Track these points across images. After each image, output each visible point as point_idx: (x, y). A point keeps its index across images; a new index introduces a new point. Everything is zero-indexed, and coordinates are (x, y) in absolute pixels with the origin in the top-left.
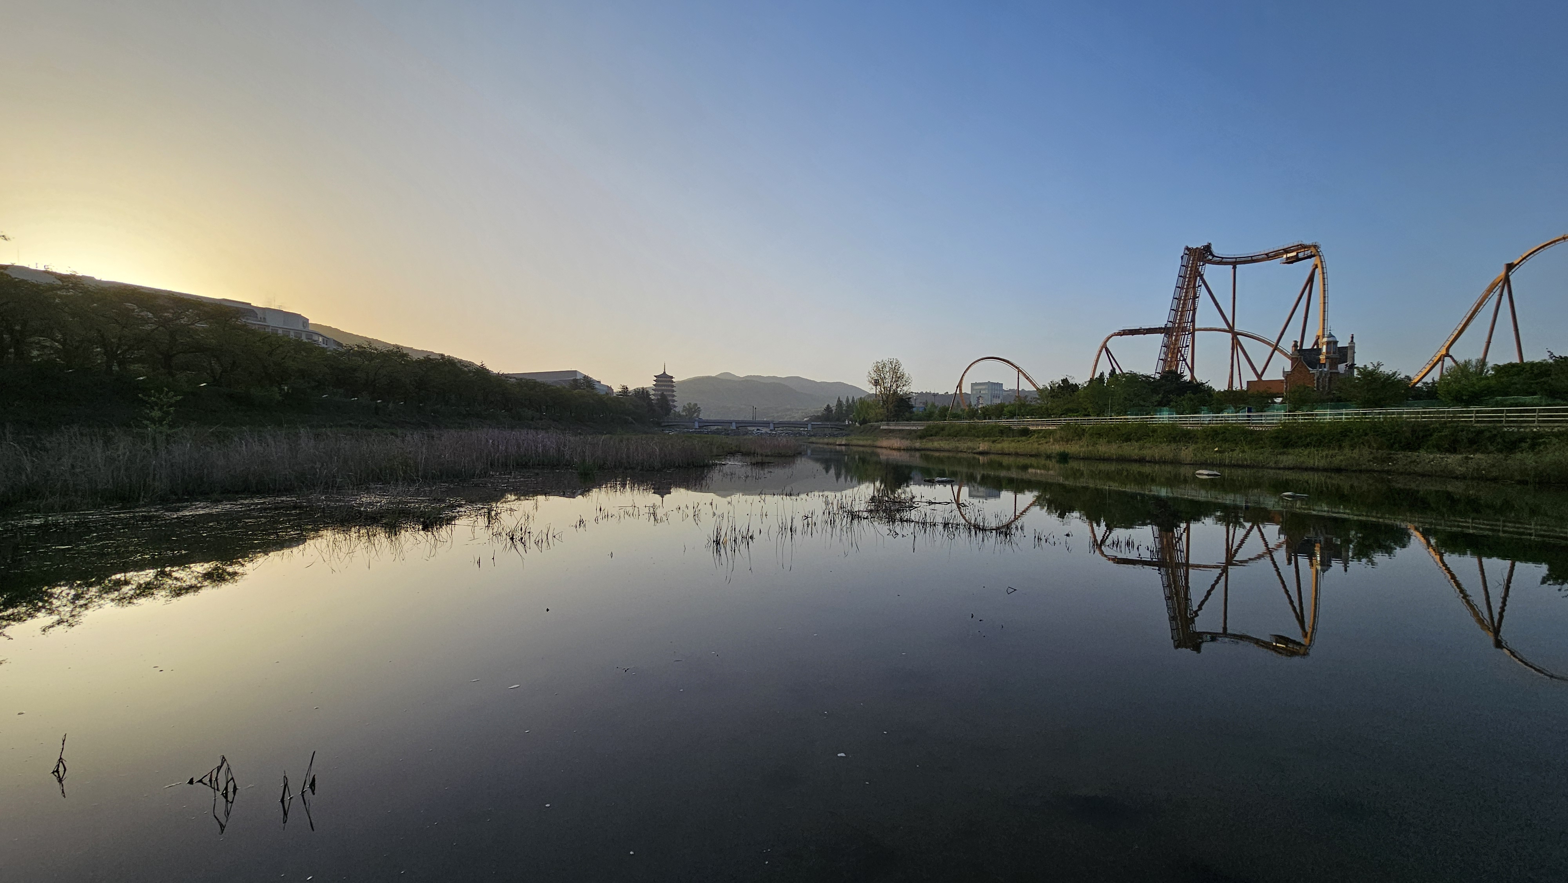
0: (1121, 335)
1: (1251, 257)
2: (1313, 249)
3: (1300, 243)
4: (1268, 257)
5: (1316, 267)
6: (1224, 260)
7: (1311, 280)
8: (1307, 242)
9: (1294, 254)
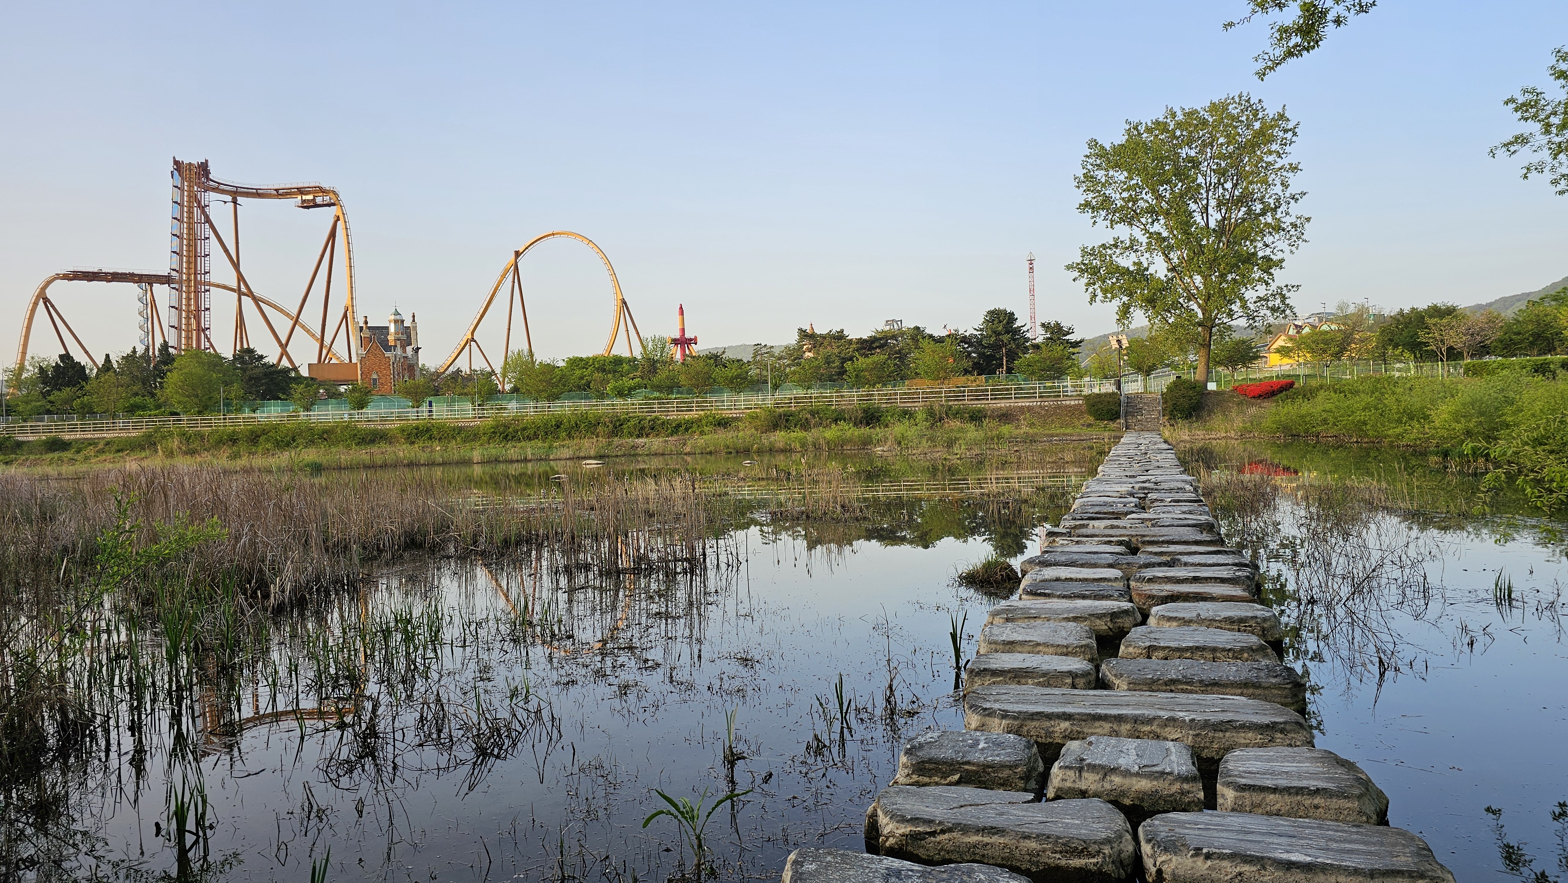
0: (71, 279)
1: (257, 189)
2: (332, 196)
3: (317, 185)
4: (281, 194)
5: (338, 219)
6: (222, 187)
7: (333, 235)
8: (326, 185)
9: (310, 197)
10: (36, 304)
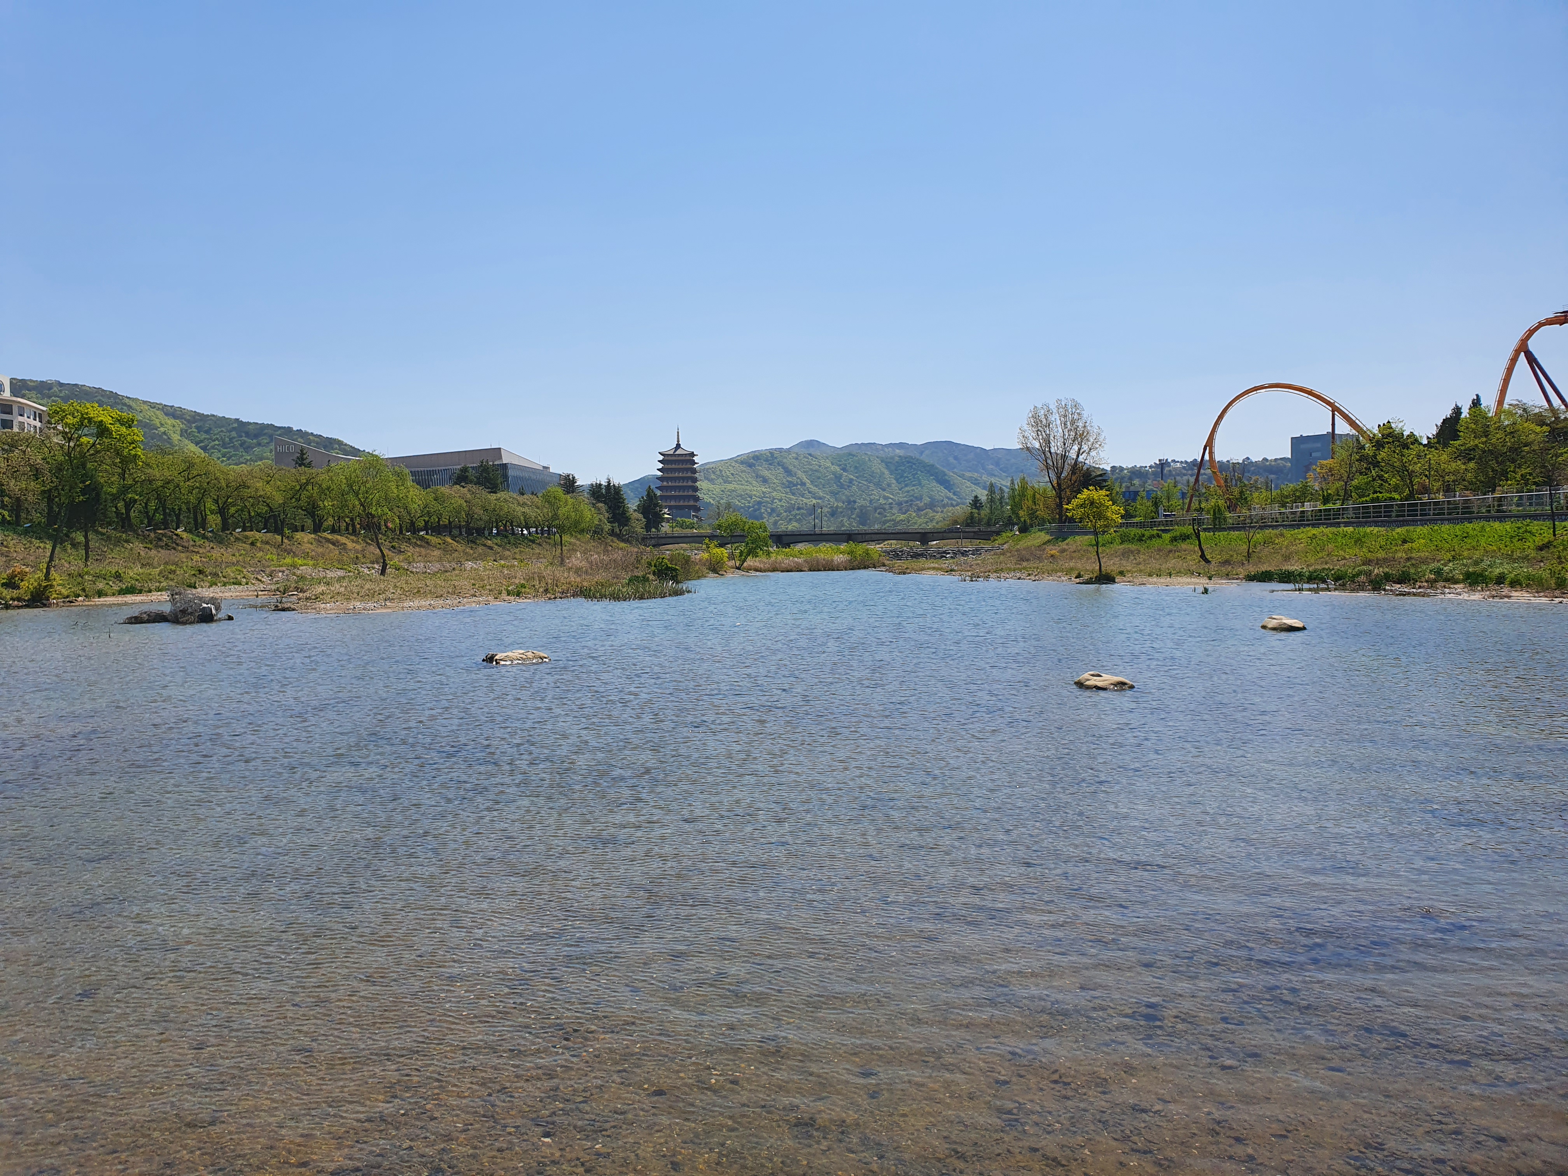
10: (1514, 361)
